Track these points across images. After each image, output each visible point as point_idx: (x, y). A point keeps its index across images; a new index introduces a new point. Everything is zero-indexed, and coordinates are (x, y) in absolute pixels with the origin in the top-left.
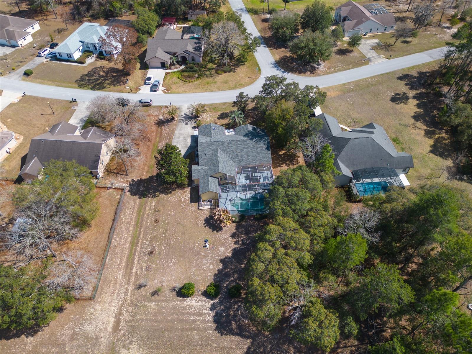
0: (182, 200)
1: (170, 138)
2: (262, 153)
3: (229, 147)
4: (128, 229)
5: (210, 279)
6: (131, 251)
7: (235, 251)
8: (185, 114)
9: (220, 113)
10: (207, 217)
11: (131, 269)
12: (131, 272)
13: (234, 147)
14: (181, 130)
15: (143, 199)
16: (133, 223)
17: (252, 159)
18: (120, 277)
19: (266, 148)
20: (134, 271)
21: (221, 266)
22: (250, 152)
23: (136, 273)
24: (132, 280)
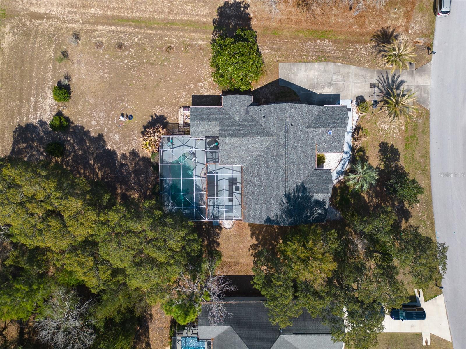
0: (200, 84)
1: (338, 58)
2: (261, 209)
3: (276, 156)
4: (161, 12)
5: (78, 121)
6: (128, 20)
7: (113, 154)
8: (402, 82)
9: (399, 146)
10: (166, 119)
11: (103, 24)
12: (98, 24)
13: (275, 164)
14: (357, 76)
15: (213, 27)
16: (171, 17)
17: (253, 193)
18: (93, 11)
19: (269, 218)
20: (100, 27)
21: (93, 134)
22: (264, 189)
23: (97, 30)
24: (88, 27)
